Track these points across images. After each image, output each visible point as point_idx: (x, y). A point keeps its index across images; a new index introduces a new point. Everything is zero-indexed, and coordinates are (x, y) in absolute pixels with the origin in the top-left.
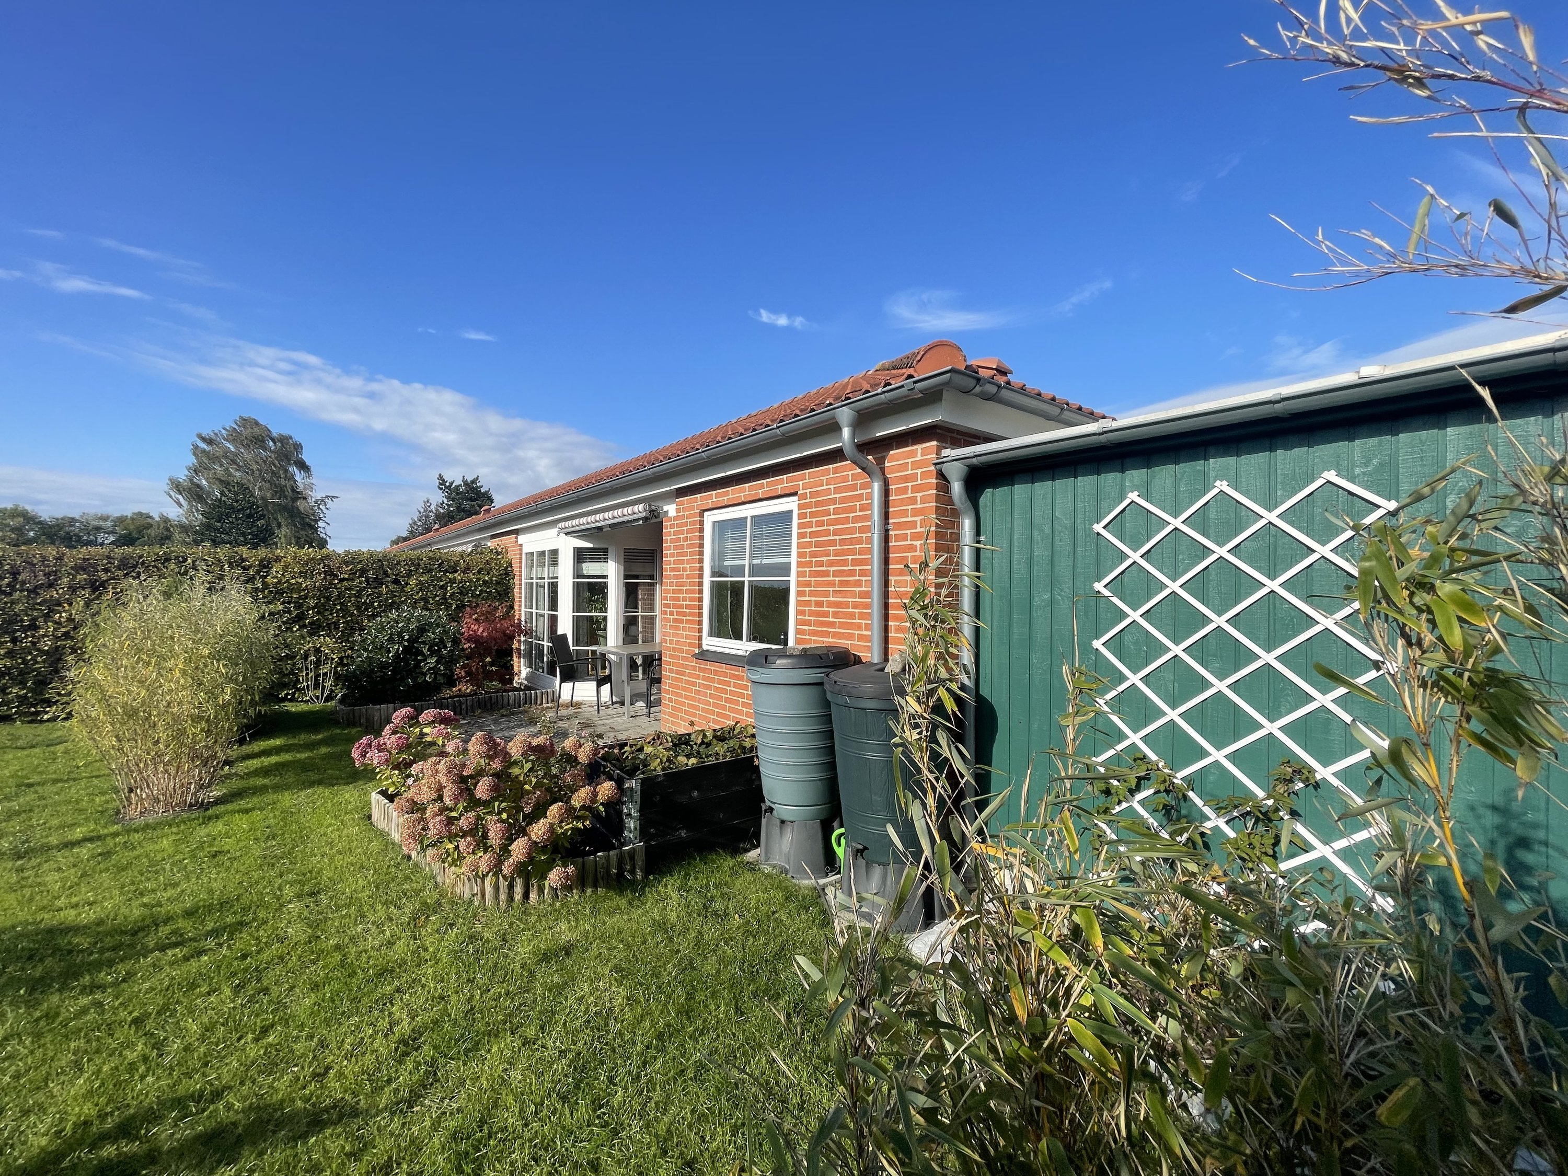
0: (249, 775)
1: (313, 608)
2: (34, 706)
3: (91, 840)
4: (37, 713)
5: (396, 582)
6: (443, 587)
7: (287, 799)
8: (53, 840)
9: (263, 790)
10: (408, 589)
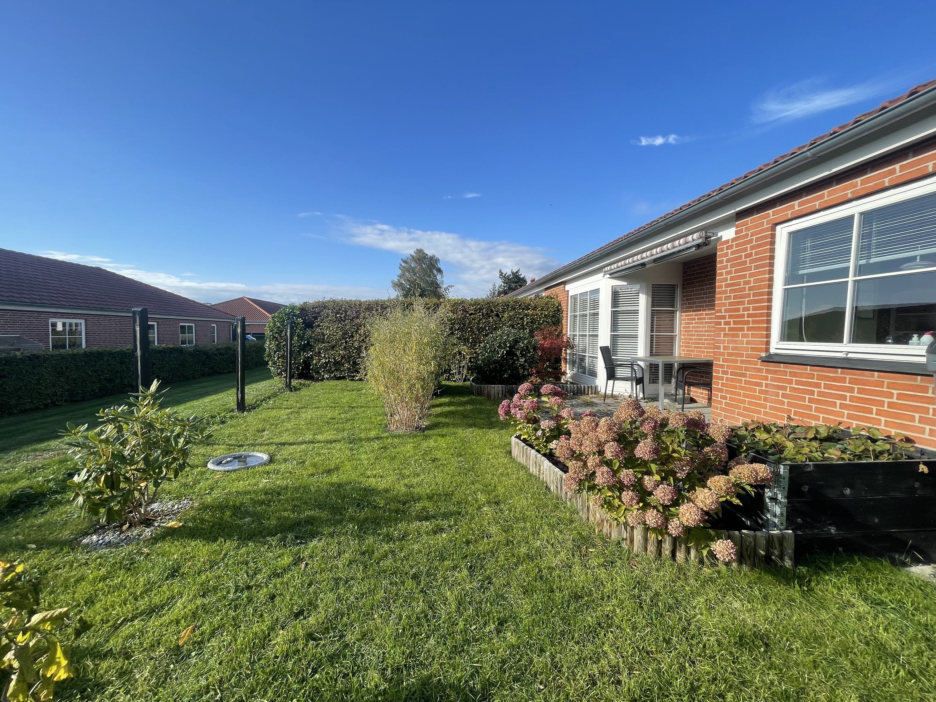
0: (438, 416)
1: (458, 330)
2: (353, 373)
3: (377, 438)
4: (354, 376)
5: (497, 315)
6: (522, 319)
7: (462, 433)
8: (363, 435)
9: (447, 425)
10: (503, 319)
